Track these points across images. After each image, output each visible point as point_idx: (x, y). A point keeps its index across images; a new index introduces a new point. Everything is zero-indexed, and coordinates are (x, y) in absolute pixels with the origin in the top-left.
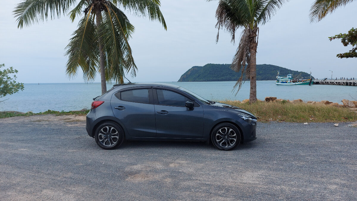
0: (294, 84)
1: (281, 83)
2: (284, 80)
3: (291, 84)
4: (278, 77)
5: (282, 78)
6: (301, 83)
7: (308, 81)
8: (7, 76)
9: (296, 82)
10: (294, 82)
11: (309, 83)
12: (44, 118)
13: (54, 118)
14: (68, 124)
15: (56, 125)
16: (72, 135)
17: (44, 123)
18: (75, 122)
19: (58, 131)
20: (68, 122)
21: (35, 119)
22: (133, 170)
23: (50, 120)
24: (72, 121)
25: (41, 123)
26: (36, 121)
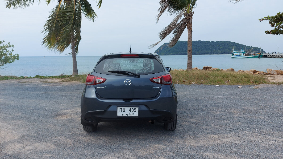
0: (246, 57)
1: (236, 56)
3: (244, 57)
4: (233, 52)
5: (238, 53)
6: (252, 56)
7: (258, 55)
8: (6, 50)
9: (248, 55)
10: (246, 55)
11: (258, 56)
12: (30, 80)
13: (37, 81)
14: (44, 84)
15: (34, 85)
16: (40, 91)
17: (27, 83)
18: (50, 83)
19: (32, 89)
20: (45, 83)
21: (23, 81)
22: (63, 113)
23: (33, 82)
24: (48, 83)
25: (25, 84)
26: (23, 82)
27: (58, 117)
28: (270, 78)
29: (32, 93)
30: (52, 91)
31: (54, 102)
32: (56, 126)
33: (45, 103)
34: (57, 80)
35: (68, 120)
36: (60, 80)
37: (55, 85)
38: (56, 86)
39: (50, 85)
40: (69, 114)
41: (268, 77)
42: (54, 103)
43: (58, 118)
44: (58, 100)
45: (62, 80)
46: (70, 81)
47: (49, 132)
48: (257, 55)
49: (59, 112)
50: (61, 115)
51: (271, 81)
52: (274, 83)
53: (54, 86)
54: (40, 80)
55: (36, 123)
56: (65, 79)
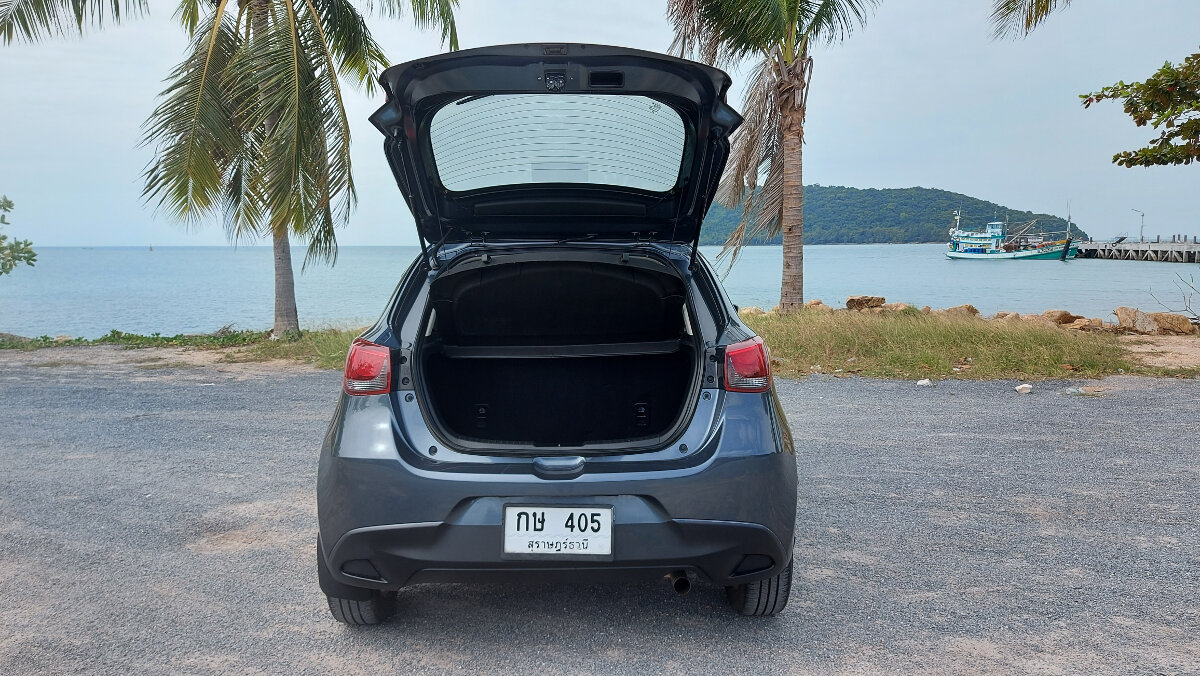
0: (1011, 255)
1: (966, 251)
2: (976, 243)
3: (1000, 256)
4: (956, 233)
5: (967, 237)
6: (1035, 252)
7: (1059, 247)
9: (1017, 249)
10: (1008, 249)
11: (1060, 254)
12: (78, 355)
13: (109, 357)
14: (141, 373)
15: (97, 377)
16: (123, 409)
17: (64, 370)
18: (168, 368)
19: (85, 398)
20: (147, 368)
21: (46, 360)
22: (229, 519)
23: (94, 361)
24: (161, 366)
25: (55, 371)
26: (45, 365)
27: (205, 540)
28: (1140, 350)
29: (83, 416)
30: (175, 406)
31: (187, 461)
32: (190, 589)
33: (142, 470)
34: (202, 352)
35: (254, 555)
36: (218, 356)
37: (192, 377)
38: (199, 381)
39: (171, 377)
40: (256, 527)
41: (1132, 343)
42: (185, 466)
43: (205, 546)
44: (203, 454)
45: (228, 356)
46: (261, 361)
47: (157, 625)
48: (1055, 249)
49: (210, 516)
50: (217, 529)
51: (1148, 360)
52: (1168, 373)
53: (187, 384)
54: (123, 353)
55: (95, 576)
56: (239, 351)
